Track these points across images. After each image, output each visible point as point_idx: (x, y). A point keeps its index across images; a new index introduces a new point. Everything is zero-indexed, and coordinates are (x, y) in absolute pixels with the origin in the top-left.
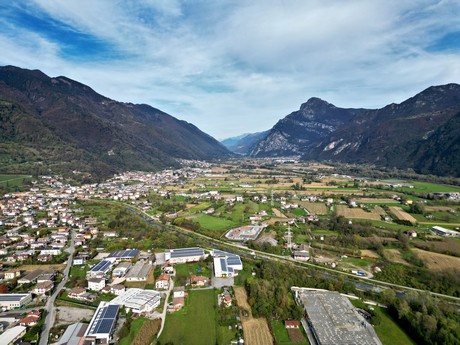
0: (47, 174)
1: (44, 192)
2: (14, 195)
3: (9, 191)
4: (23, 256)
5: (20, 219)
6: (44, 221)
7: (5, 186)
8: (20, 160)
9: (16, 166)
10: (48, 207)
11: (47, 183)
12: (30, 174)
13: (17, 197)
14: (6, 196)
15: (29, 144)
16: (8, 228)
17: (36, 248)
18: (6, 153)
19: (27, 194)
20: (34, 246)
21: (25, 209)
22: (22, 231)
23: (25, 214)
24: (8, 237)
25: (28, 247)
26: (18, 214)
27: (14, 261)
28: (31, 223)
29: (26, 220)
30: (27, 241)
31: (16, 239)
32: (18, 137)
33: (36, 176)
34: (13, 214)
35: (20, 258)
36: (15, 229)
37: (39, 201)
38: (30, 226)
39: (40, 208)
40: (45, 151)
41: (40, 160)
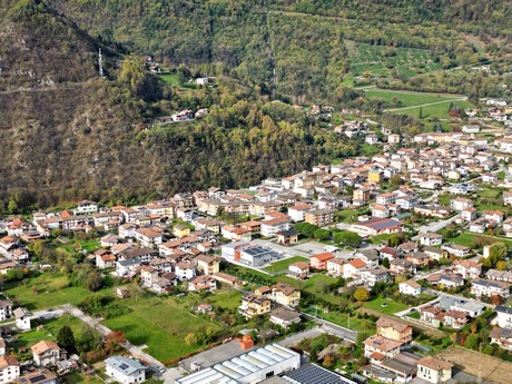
0: (497, 95)
1: (491, 138)
2: (431, 139)
3: (421, 129)
4: (456, 315)
5: (445, 201)
6: (496, 218)
7: (416, 116)
8: (446, 61)
9: (439, 75)
10: (501, 177)
11: (496, 115)
12: (463, 93)
13: (436, 145)
14: (418, 139)
15: (467, 26)
16: (421, 219)
17: (484, 298)
18: (422, 46)
19: (455, 137)
20: (478, 289)
21: (453, 175)
22: (450, 235)
23: (454, 190)
24: (421, 248)
25: (464, 289)
26: (438, 187)
27: (436, 323)
28: (468, 215)
29: (458, 205)
30: (461, 269)
31: (437, 257)
32: (446, 11)
33: (474, 98)
34: (430, 185)
35: (448, 320)
36: (435, 227)
37: (482, 159)
38: (466, 223)
39: (485, 178)
40: (498, 41)
41: (484, 61)
